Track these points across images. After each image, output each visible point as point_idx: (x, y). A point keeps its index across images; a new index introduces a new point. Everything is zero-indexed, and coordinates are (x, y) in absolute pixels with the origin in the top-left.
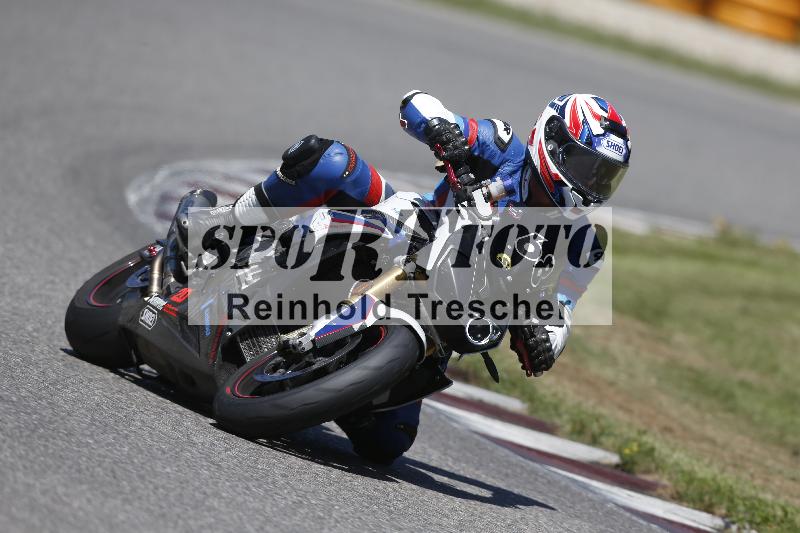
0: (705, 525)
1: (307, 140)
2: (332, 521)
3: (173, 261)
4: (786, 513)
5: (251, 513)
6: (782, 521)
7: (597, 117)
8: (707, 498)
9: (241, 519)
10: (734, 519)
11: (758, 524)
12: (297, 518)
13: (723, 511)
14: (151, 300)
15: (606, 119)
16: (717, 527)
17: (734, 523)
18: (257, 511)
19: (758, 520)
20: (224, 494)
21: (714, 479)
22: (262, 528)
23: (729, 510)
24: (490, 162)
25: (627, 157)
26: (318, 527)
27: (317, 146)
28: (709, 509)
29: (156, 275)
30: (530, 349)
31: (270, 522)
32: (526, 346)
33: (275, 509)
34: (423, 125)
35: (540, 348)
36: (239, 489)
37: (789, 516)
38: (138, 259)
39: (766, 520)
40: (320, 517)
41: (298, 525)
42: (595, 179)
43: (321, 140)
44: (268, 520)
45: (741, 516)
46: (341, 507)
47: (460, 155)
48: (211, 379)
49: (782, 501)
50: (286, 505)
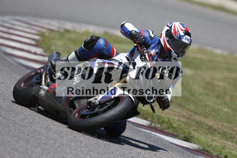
0: (145, 124)
1: (92, 37)
2: (35, 123)
3: (49, 74)
4: (169, 120)
5: (11, 121)
6: (167, 122)
7: (182, 30)
8: (145, 116)
9: (8, 123)
10: (153, 122)
11: (160, 123)
12: (25, 123)
13: (150, 119)
14: (43, 87)
15: (184, 30)
16: (148, 124)
17: (153, 123)
18: (13, 121)
19: (160, 122)
20: (3, 116)
21: (147, 110)
22: (14, 126)
23: (152, 119)
24: (148, 44)
25: (191, 42)
26: (31, 125)
27: (95, 39)
28: (146, 119)
29: (43, 79)
30: (163, 102)
31: (17, 124)
32: (162, 101)
33: (18, 120)
34: (129, 33)
35: (166, 102)
36: (7, 114)
37: (170, 121)
38: (35, 72)
39: (163, 122)
40: (31, 122)
41: (25, 125)
42: (181, 49)
43: (96, 37)
44: (16, 123)
45: (155, 121)
46: (38, 119)
47: (142, 42)
48: (65, 113)
49: (167, 116)
50: (21, 119)
